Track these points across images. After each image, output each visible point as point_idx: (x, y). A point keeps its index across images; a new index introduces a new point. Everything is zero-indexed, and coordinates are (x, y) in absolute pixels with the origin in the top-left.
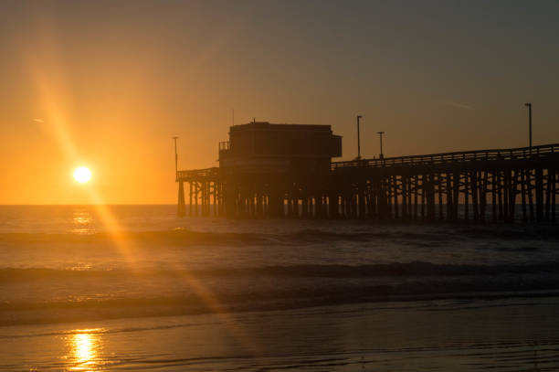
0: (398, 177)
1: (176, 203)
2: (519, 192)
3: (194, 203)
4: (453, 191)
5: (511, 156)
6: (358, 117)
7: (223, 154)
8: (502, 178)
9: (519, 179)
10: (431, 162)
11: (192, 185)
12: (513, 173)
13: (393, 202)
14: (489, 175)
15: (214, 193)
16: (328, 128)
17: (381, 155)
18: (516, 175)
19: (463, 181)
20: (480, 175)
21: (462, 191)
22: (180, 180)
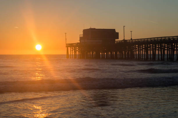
0: (137, 46)
1: (66, 54)
2: (176, 50)
3: (71, 54)
4: (154, 50)
5: (173, 39)
6: (124, 26)
7: (81, 38)
8: (170, 46)
9: (176, 46)
10: (147, 41)
11: (71, 48)
12: (174, 44)
13: (135, 53)
14: (166, 45)
15: (78, 51)
16: (114, 30)
17: (131, 39)
18: (175, 45)
19: (157, 46)
20: (163, 45)
21: (157, 50)
22: (67, 47)
